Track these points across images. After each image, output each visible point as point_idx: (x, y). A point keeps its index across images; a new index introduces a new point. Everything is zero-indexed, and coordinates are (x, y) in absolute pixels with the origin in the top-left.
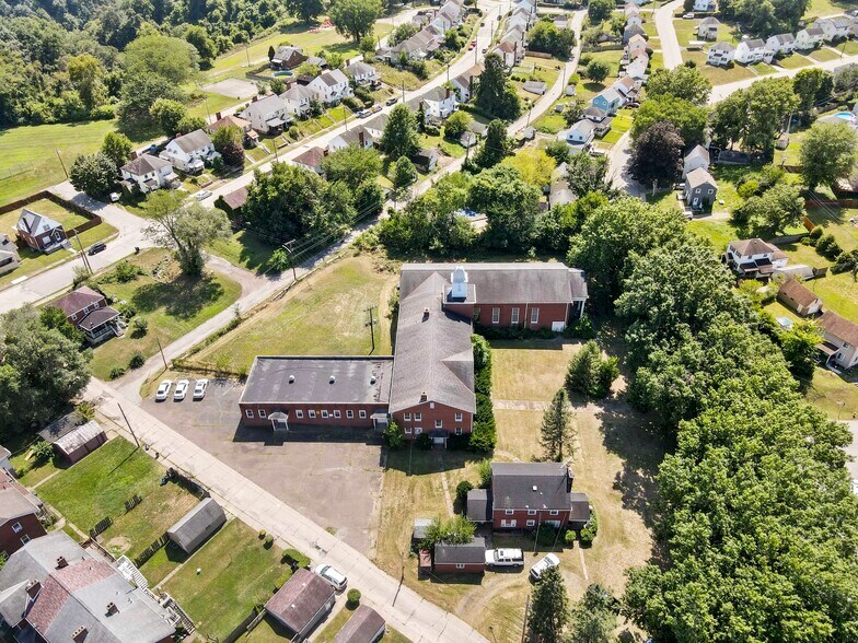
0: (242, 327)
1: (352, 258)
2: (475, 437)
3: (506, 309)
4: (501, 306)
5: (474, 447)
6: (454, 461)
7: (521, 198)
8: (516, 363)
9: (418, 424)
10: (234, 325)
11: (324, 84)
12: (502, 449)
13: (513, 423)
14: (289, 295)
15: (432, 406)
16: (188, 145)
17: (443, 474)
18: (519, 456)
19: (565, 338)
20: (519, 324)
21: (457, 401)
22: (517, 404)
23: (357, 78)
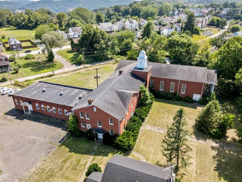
0: (52, 77)
1: (112, 65)
2: (120, 138)
3: (167, 82)
4: (165, 80)
5: (117, 144)
6: (103, 151)
7: (190, 45)
8: (167, 110)
9: (88, 122)
10: (50, 76)
11: (129, 23)
12: (137, 151)
13: (152, 139)
14: (78, 71)
15: (95, 110)
16: (75, 30)
17: (92, 157)
18: (147, 159)
19: (200, 104)
20: (174, 93)
21: (112, 111)
22: (159, 129)
23: (142, 24)
